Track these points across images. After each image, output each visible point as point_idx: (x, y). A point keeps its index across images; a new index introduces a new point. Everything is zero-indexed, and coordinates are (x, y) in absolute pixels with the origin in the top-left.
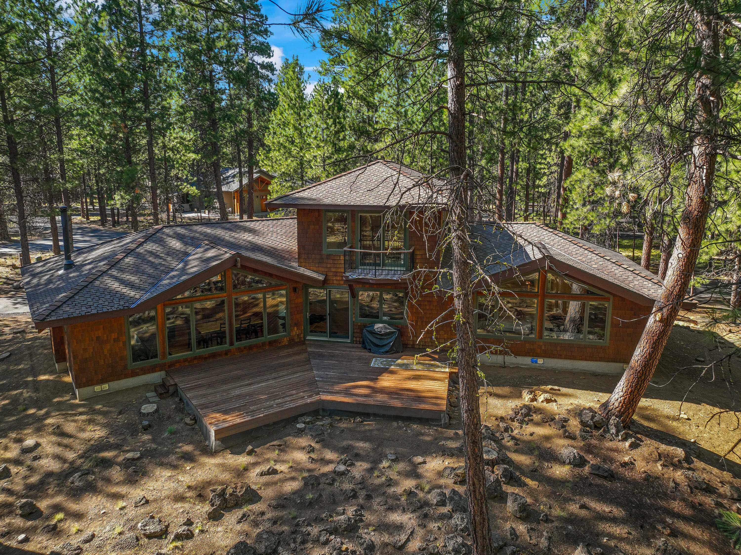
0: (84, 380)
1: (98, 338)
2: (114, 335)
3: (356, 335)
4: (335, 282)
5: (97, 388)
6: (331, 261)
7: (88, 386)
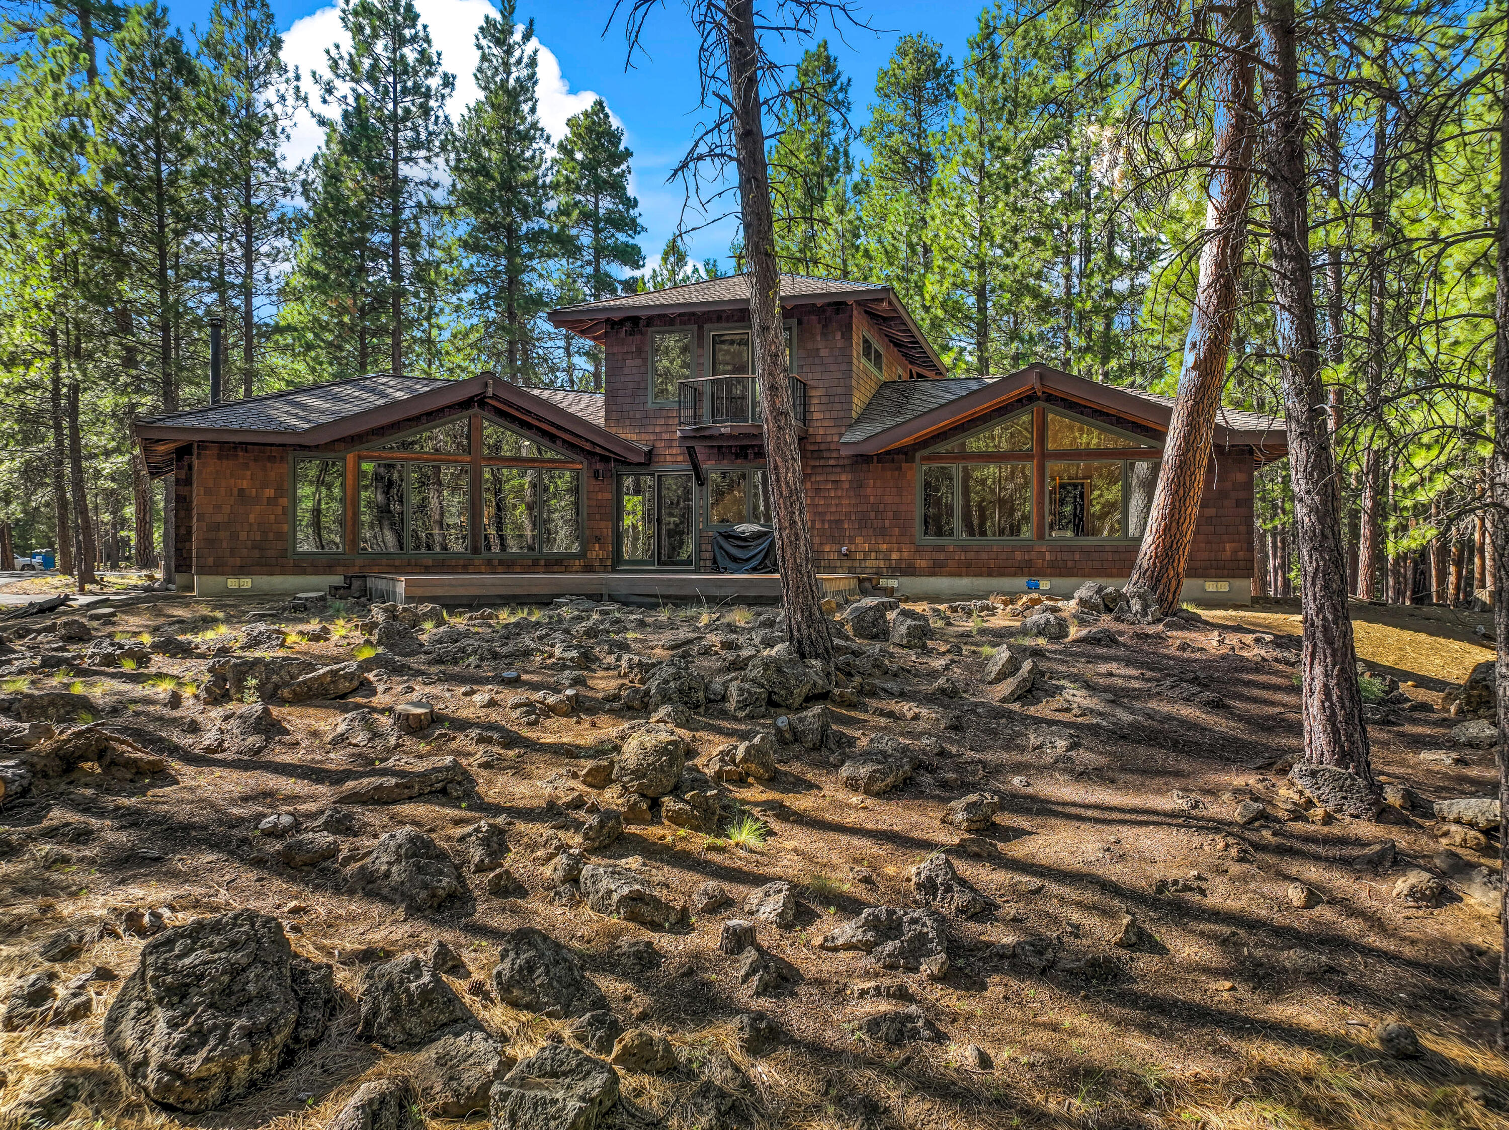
0: (210, 561)
1: (241, 491)
2: (270, 493)
3: (705, 555)
4: (668, 458)
5: (233, 583)
6: (662, 421)
7: (217, 574)
